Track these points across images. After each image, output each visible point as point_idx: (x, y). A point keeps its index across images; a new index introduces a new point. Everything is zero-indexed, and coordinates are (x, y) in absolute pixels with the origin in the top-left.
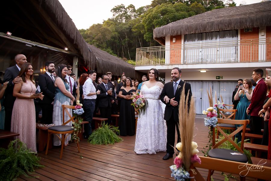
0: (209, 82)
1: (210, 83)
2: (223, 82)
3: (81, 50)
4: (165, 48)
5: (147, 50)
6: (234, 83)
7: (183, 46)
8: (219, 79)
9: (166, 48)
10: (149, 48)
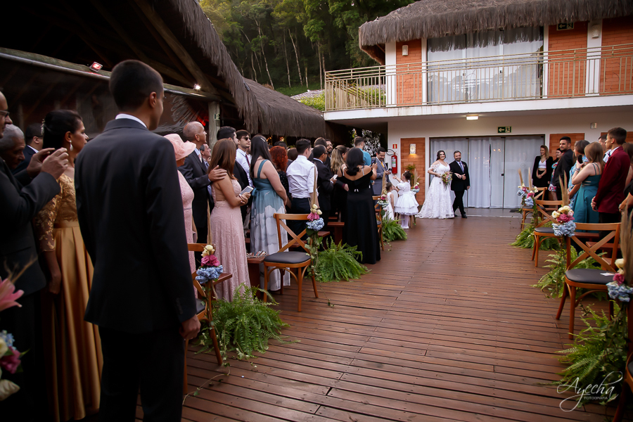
0: (482, 140)
1: (484, 141)
2: (511, 139)
3: (232, 89)
4: (384, 71)
5: (350, 75)
6: (533, 141)
7: (425, 64)
8: (504, 132)
9: (387, 71)
10: (353, 71)
